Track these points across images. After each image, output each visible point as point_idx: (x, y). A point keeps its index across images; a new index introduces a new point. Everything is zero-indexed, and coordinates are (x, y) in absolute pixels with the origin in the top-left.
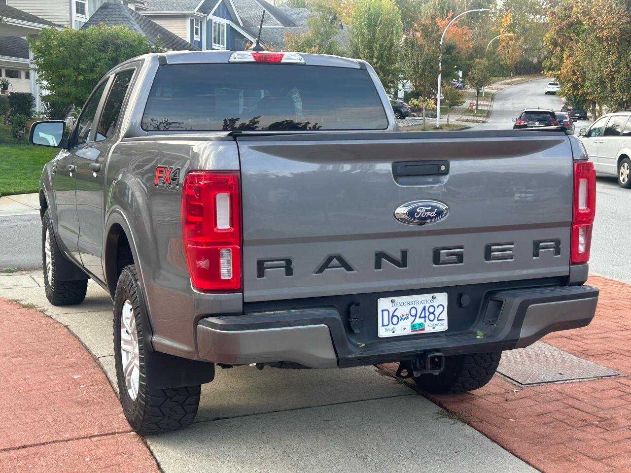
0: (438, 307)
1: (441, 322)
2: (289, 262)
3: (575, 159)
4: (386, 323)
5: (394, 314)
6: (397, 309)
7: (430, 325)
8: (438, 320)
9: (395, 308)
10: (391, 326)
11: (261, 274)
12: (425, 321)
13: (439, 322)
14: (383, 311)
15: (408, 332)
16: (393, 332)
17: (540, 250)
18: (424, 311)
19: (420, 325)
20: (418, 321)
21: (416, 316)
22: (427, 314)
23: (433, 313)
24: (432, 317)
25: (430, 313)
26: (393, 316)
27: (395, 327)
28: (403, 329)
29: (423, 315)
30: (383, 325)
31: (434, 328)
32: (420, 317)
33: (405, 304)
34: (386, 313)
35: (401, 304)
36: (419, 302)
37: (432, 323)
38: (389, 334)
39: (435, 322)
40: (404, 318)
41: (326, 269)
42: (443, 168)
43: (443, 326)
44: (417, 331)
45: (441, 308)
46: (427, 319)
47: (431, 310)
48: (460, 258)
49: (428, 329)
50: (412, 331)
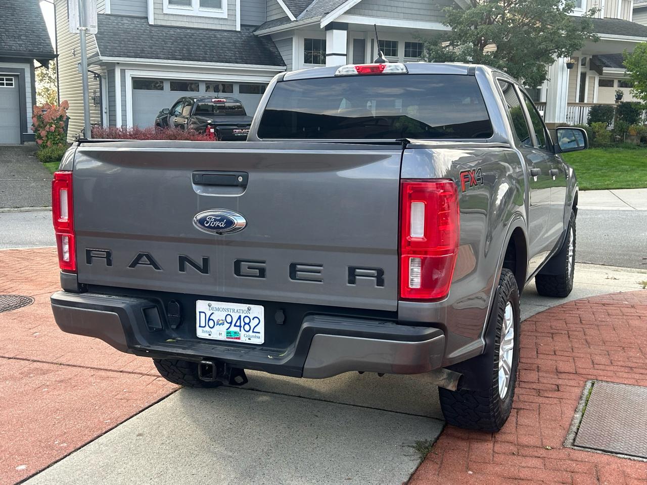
0: (253, 319)
1: (257, 334)
2: (109, 254)
3: (402, 177)
4: (203, 324)
5: (211, 318)
6: (213, 313)
7: (246, 336)
8: (253, 332)
9: (212, 312)
10: (207, 328)
11: (89, 261)
12: (240, 331)
13: (254, 334)
14: (200, 312)
15: (223, 337)
16: (210, 335)
17: (357, 277)
18: (239, 320)
19: (235, 333)
20: (233, 329)
21: (231, 323)
22: (243, 324)
23: (248, 324)
24: (247, 328)
25: (245, 324)
26: (209, 319)
27: (212, 330)
28: (219, 333)
29: (238, 324)
30: (200, 326)
31: (249, 339)
32: (235, 326)
33: (221, 310)
34: (203, 315)
35: (218, 309)
36: (235, 311)
37: (248, 333)
38: (205, 336)
39: (251, 333)
40: (220, 323)
41: (138, 265)
42: (240, 179)
43: (260, 340)
44: (232, 338)
45: (256, 321)
46: (242, 329)
47: (247, 320)
48: (262, 273)
49: (244, 339)
50: (227, 338)
